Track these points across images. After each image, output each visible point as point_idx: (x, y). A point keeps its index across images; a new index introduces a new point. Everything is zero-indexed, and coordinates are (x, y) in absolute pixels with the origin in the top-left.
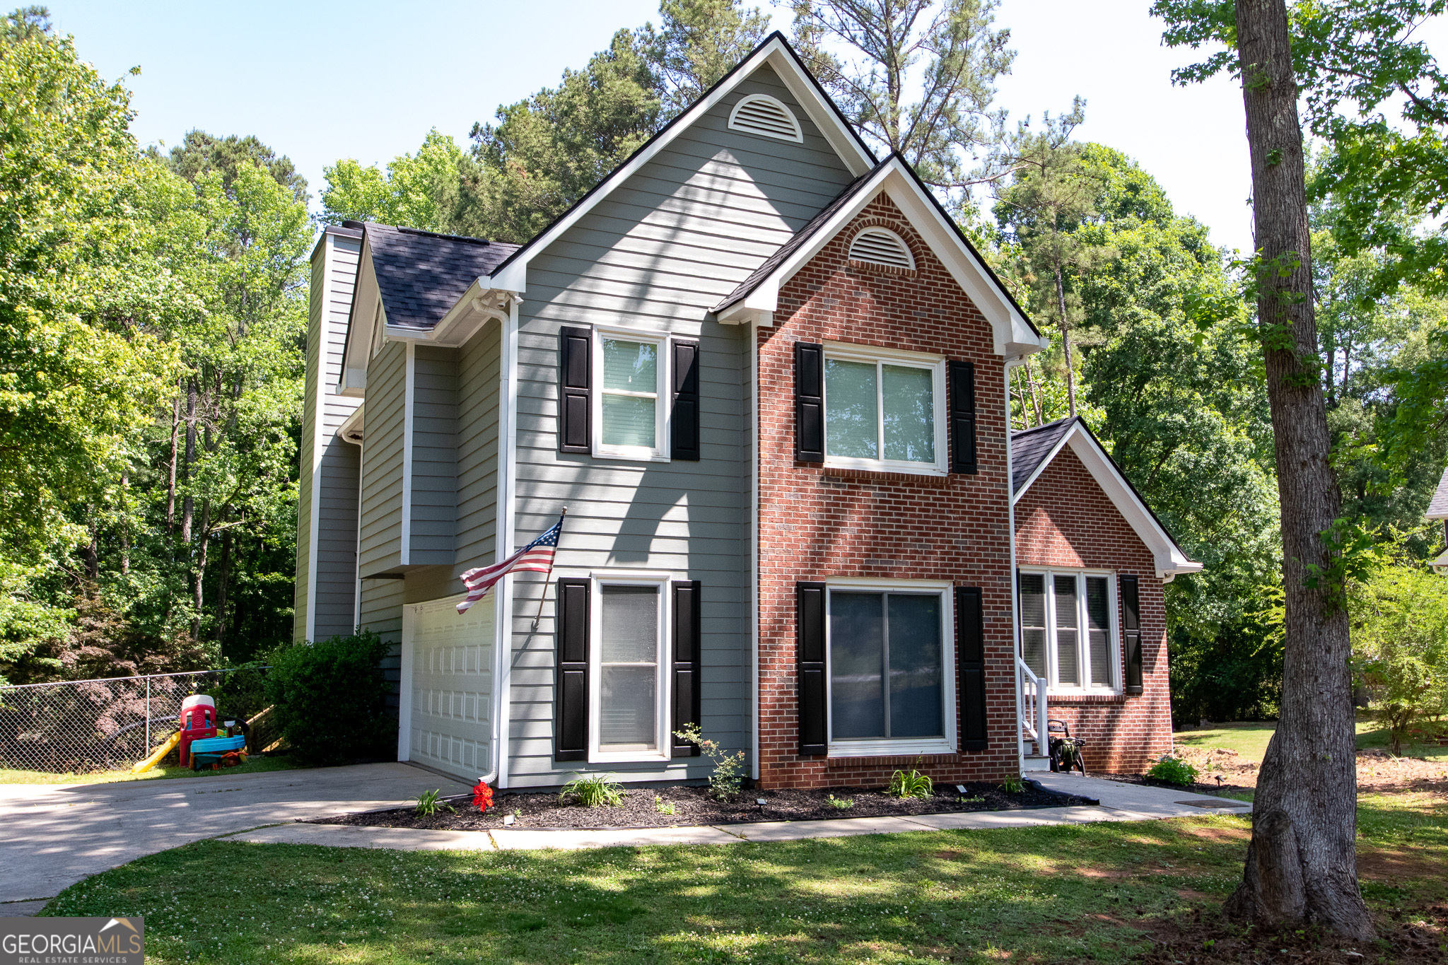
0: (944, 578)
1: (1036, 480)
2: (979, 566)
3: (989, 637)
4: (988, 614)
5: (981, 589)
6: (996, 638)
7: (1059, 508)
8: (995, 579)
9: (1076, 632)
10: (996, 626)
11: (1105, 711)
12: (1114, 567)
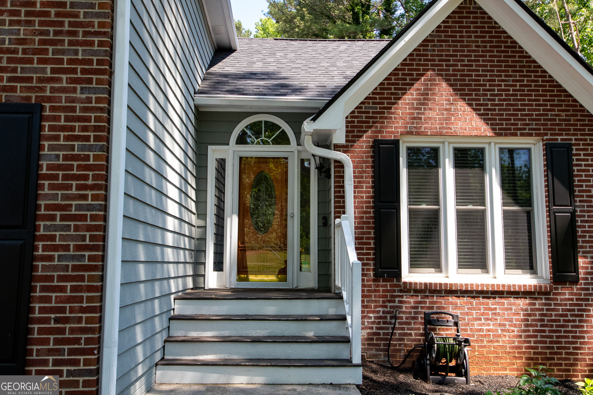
1: (425, 41)
2: (44, 70)
3: (52, 187)
4: (52, 148)
5: (42, 108)
6: (69, 187)
7: (459, 70)
8: (74, 90)
9: (484, 212)
10: (71, 167)
11: (522, 303)
12: (537, 135)
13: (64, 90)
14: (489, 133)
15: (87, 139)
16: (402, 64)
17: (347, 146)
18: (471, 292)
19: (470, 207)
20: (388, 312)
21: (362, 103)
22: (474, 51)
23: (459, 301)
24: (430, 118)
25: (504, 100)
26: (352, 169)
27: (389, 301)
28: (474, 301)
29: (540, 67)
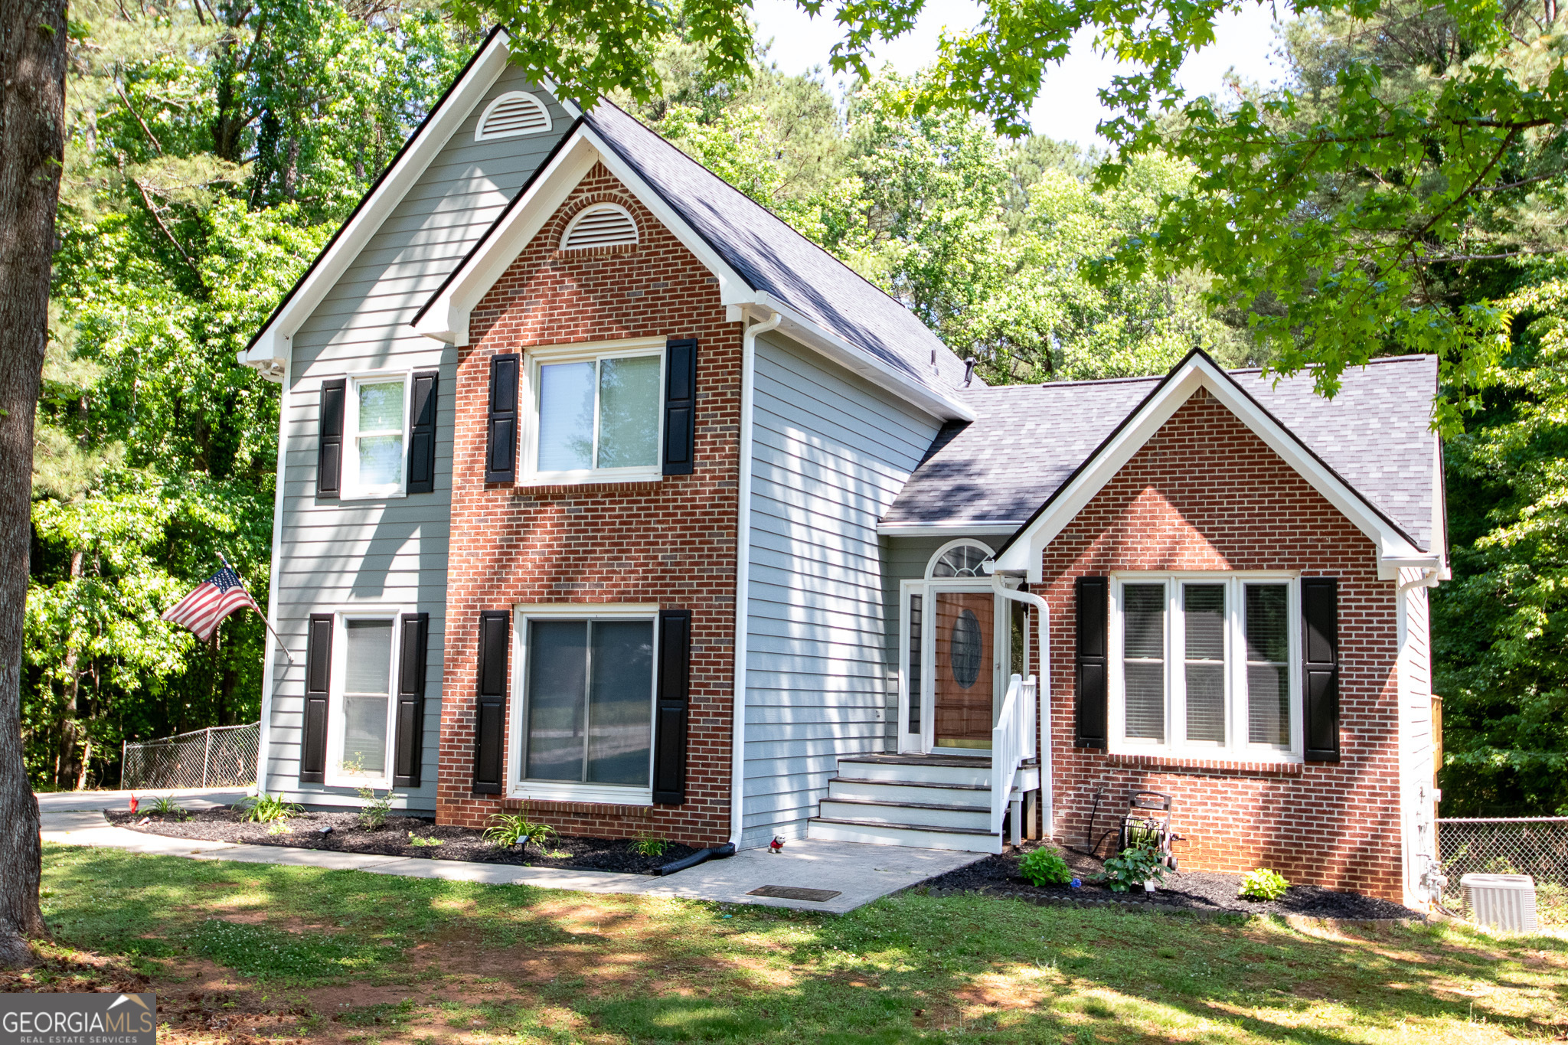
0: (646, 600)
1: (1143, 448)
2: (692, 585)
3: (699, 670)
4: (698, 642)
5: (691, 613)
6: (708, 670)
7: (1187, 485)
8: (711, 599)
9: (1222, 667)
10: (709, 656)
11: (1260, 786)
12: (1291, 567)
13: (705, 599)
14: (1225, 566)
15: (719, 635)
16: (1114, 480)
17: (1044, 586)
18: (1195, 769)
19: (1206, 661)
20: (1092, 790)
21: (1064, 531)
22: (1207, 459)
23: (1179, 780)
24: (1148, 549)
25: (1247, 522)
26: (1048, 615)
27: (1093, 777)
28: (1199, 781)
29: (1297, 475)
